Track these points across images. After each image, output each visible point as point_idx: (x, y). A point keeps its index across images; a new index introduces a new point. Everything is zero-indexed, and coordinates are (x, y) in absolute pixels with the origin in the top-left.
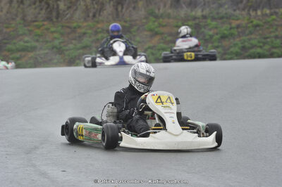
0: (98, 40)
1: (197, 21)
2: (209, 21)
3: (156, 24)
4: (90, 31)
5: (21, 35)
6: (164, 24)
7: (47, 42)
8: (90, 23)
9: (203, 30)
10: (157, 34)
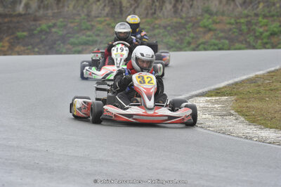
0: (155, 35)
1: (249, 19)
2: (260, 19)
3: (210, 20)
4: (148, 27)
5: (85, 29)
6: (218, 21)
7: (107, 36)
8: (148, 20)
9: (254, 27)
10: (210, 30)
